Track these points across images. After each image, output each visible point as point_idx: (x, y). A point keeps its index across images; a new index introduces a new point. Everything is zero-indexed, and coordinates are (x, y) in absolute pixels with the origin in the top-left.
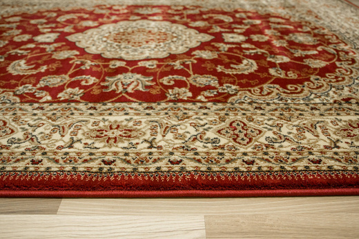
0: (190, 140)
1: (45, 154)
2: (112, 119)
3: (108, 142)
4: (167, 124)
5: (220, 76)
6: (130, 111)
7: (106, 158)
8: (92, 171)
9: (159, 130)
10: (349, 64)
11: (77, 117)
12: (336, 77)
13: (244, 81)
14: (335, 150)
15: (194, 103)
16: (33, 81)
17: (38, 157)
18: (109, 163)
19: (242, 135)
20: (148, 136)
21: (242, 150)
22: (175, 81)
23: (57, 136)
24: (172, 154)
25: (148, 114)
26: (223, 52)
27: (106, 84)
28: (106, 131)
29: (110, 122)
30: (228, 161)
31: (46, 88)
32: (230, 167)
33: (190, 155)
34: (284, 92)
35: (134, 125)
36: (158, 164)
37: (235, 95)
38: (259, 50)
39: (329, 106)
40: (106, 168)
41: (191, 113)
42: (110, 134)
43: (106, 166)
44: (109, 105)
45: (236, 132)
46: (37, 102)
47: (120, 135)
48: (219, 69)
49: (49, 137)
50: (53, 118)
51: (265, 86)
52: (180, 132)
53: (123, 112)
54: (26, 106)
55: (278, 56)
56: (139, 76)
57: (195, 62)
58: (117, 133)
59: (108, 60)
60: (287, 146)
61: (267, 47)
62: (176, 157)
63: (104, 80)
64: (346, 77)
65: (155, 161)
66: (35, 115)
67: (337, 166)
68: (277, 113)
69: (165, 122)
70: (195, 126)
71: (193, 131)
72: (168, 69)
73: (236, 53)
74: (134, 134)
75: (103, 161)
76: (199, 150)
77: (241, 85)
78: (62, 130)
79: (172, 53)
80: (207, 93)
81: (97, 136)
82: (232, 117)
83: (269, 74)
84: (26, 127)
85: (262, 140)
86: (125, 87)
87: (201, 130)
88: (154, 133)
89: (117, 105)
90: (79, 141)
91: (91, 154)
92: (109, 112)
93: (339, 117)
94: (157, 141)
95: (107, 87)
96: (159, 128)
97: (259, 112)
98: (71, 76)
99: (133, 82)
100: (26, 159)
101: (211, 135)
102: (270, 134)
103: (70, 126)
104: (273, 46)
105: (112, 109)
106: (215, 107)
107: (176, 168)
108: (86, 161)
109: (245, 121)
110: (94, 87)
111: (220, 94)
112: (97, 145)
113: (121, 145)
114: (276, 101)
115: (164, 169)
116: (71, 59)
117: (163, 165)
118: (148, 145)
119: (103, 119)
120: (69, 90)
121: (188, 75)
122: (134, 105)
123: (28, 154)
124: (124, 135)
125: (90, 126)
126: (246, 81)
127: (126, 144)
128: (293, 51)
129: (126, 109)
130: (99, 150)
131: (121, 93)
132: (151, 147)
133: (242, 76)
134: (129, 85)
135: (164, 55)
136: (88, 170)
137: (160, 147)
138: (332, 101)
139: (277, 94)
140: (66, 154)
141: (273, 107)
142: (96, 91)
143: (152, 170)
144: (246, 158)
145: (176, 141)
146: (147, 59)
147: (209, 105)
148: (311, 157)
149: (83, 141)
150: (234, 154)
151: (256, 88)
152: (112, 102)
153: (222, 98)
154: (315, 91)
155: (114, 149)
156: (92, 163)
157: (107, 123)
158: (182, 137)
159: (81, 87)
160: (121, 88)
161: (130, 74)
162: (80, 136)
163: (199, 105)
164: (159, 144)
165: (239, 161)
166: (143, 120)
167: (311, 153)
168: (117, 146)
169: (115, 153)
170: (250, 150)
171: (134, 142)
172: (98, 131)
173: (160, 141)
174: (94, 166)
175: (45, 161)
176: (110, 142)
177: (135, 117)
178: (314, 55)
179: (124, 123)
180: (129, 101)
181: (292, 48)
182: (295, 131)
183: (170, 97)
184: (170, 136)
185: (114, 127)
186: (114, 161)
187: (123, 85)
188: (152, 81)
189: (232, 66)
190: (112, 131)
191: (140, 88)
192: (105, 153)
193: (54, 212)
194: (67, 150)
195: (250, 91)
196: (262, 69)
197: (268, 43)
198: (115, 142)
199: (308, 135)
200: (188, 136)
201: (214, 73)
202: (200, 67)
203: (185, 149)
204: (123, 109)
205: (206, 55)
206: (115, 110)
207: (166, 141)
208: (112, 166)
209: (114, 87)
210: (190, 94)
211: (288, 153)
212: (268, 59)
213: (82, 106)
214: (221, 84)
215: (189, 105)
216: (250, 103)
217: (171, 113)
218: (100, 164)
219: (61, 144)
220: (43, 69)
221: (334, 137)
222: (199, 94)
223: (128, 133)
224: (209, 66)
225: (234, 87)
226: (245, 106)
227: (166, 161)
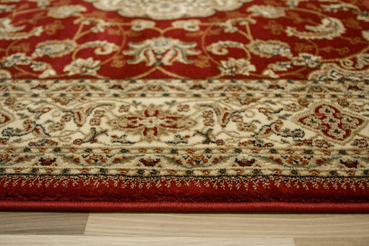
0: (262, 132)
1: (57, 150)
2: (147, 101)
3: (145, 134)
4: (226, 109)
5: (293, 43)
6: (171, 91)
7: (146, 157)
8: (128, 174)
9: (215, 117)
11: (96, 99)
13: (327, 49)
15: (260, 79)
16: (26, 48)
17: (49, 154)
18: (151, 163)
19: (334, 126)
20: (201, 126)
21: (338, 147)
22: (228, 49)
23: (71, 125)
24: (238, 151)
25: (196, 96)
26: (292, 8)
27: (131, 53)
28: (141, 119)
29: (144, 106)
30: (319, 162)
31: (45, 59)
32: (324, 170)
33: (264, 152)
35: (179, 111)
36: (221, 166)
37: (317, 68)
38: (344, 5)
40: (148, 171)
41: (257, 94)
42: (146, 122)
43: (147, 168)
44: (140, 83)
45: (326, 121)
46: (36, 78)
47: (162, 125)
48: (290, 31)
49: (60, 126)
50: (62, 100)
51: (360, 56)
52: (246, 120)
53: (161, 93)
54: (21, 83)
56: (176, 42)
57: (254, 22)
58: (157, 122)
59: (129, 19)
62: (246, 155)
63: (127, 48)
65: (216, 161)
66: (35, 96)
69: (223, 106)
70: (266, 112)
71: (264, 120)
72: (216, 32)
73: (312, 9)
74: (180, 123)
75: (142, 161)
76: (277, 146)
77: (325, 55)
78: (78, 118)
79: (220, 9)
80: (276, 67)
81: (129, 126)
82: (316, 100)
83: (363, 39)
84: (26, 112)
85: (365, 133)
86: (159, 57)
87: (275, 117)
88: (210, 122)
89: (151, 82)
90: (104, 132)
91: (124, 151)
92: (141, 92)
94: (214, 132)
95: (132, 57)
96: (214, 114)
97: (355, 93)
98: (80, 41)
99: (168, 50)
100: (33, 157)
101: (290, 124)
103: (88, 112)
105: (145, 88)
106: (290, 86)
107: (248, 171)
108: (117, 161)
109: (336, 105)
110: (115, 57)
111: (295, 68)
112: (130, 138)
113: (164, 138)
115: (231, 172)
116: (76, 18)
117: (229, 166)
118: (202, 139)
119: (134, 102)
120: (80, 61)
121: (246, 41)
122: (176, 83)
123: (35, 150)
124: (167, 124)
125: (116, 111)
126: (332, 50)
127: (171, 137)
129: (164, 87)
130: (134, 146)
131: (154, 66)
132: (207, 141)
133: (323, 43)
134: (163, 54)
135: (207, 12)
136: (123, 173)
137: (220, 142)
140: (89, 150)
142: (118, 64)
143: (214, 173)
144: (345, 158)
145: (243, 134)
146: (185, 18)
147: (282, 82)
149: (111, 133)
150: (325, 152)
151: (347, 59)
152: (143, 78)
153: (299, 73)
155: (155, 144)
156: (126, 164)
157: (140, 108)
158: (249, 127)
159: (96, 58)
160: (152, 60)
161: (162, 39)
162: (104, 126)
163: (267, 82)
164: (219, 138)
165: (335, 162)
166: (191, 104)
168: (159, 140)
169: (158, 150)
170: (348, 146)
171: (183, 134)
172: (129, 118)
173: (219, 133)
174: (131, 166)
175: (60, 160)
176: (148, 134)
177: (179, 100)
179: (165, 108)
180: (167, 77)
183: (224, 72)
184: (232, 126)
185: (152, 113)
186: (158, 161)
187: (156, 54)
188: (196, 49)
189: (308, 27)
190: (149, 118)
191: (180, 59)
192: (143, 150)
193: (81, 231)
194: (88, 145)
195: (338, 63)
196: (352, 32)
198: (156, 134)
200: (259, 126)
201: (283, 37)
202: (262, 30)
203: (257, 145)
204: (160, 89)
205: (268, 12)
206: (149, 89)
207: (228, 133)
208: (155, 168)
209: (142, 58)
210: (253, 68)
212: (360, 18)
213: (100, 83)
214: (295, 54)
215: (253, 83)
216: (340, 81)
217: (229, 94)
218: (139, 165)
219: (78, 136)
220: (38, 31)
222: (265, 68)
223: (173, 122)
224: (274, 28)
225: (314, 58)
226: (333, 84)
227: (231, 161)
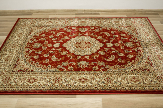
1: (71, 85)
3: (82, 82)
5: (105, 61)
6: (85, 74)
7: (83, 86)
10: (139, 56)
12: (134, 62)
14: (128, 84)
16: (60, 63)
18: (84, 88)
19: (109, 81)
20: (90, 81)
21: (109, 84)
22: (94, 64)
24: (95, 85)
25: (89, 75)
26: (106, 52)
27: (78, 65)
29: (82, 77)
30: (106, 87)
33: (99, 86)
34: (120, 68)
36: (93, 88)
37: (108, 68)
38: (116, 51)
39: (130, 72)
40: (83, 89)
41: (99, 74)
44: (80, 72)
48: (105, 59)
49: (70, 81)
50: (69, 76)
51: (116, 65)
52: (97, 80)
55: (121, 54)
56: (85, 62)
57: (99, 56)
58: (84, 80)
59: (76, 56)
60: (118, 83)
61: (118, 49)
62: (96, 86)
64: (137, 62)
66: (65, 75)
67: (127, 88)
68: (117, 74)
70: (99, 78)
72: (92, 59)
73: (110, 52)
74: (87, 80)
76: (101, 84)
77: (110, 65)
78: (72, 80)
79: (93, 52)
80: (102, 68)
82: (107, 76)
83: (117, 61)
85: (113, 82)
87: (101, 79)
90: (76, 82)
91: (80, 85)
93: (131, 75)
96: (92, 79)
97: (114, 74)
98: (69, 62)
99: (84, 64)
101: (103, 81)
102: (115, 80)
103: (73, 78)
104: (120, 49)
106: (104, 73)
107: (96, 89)
108: (79, 87)
110: (75, 66)
111: (105, 68)
112: (80, 83)
113: (85, 83)
114: (118, 70)
116: (67, 55)
118: (90, 83)
119: (80, 76)
120: (70, 67)
122: (86, 72)
123: (67, 86)
126: (112, 64)
127: (86, 83)
128: (125, 51)
132: (91, 84)
133: (110, 62)
135: (90, 53)
137: (93, 84)
138: (131, 70)
139: (118, 68)
141: (117, 72)
142: (76, 68)
144: (110, 86)
145: (96, 82)
147: (103, 72)
148: (122, 86)
150: (107, 85)
151: (114, 66)
153: (105, 70)
154: (128, 67)
155: (84, 84)
160: (82, 67)
161: (83, 61)
162: (76, 81)
163: (100, 72)
165: (108, 87)
167: (123, 85)
169: (84, 85)
170: (110, 84)
171: (88, 82)
174: (81, 88)
177: (87, 76)
178: (131, 53)
180: (84, 71)
181: (125, 50)
182: (120, 80)
183: (94, 69)
187: (82, 65)
189: (108, 58)
191: (86, 66)
193: (76, 97)
194: (75, 85)
195: (112, 67)
196: (116, 59)
197: (119, 47)
199: (123, 81)
200: (98, 81)
202: (101, 59)
203: (98, 84)
205: (102, 53)
209: (80, 66)
210: (98, 68)
211: (118, 85)
212: (118, 55)
213: (74, 72)
214: (105, 65)
215: (98, 72)
216: (112, 71)
217: (94, 74)
219: (73, 83)
220: (61, 59)
221: (128, 81)
222: (100, 68)
225: (108, 66)
226: (110, 72)
